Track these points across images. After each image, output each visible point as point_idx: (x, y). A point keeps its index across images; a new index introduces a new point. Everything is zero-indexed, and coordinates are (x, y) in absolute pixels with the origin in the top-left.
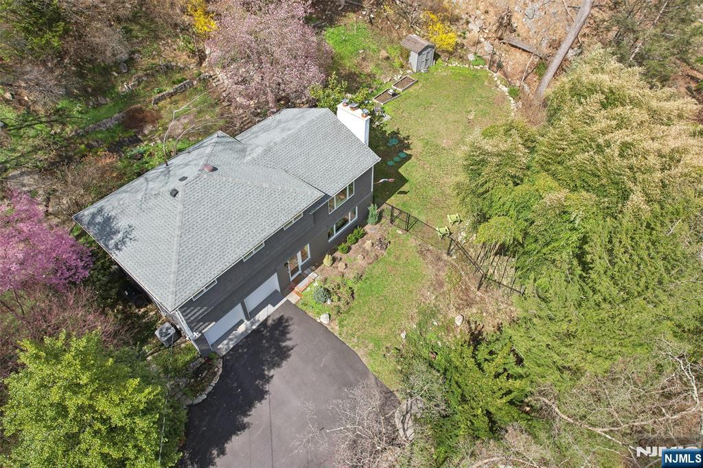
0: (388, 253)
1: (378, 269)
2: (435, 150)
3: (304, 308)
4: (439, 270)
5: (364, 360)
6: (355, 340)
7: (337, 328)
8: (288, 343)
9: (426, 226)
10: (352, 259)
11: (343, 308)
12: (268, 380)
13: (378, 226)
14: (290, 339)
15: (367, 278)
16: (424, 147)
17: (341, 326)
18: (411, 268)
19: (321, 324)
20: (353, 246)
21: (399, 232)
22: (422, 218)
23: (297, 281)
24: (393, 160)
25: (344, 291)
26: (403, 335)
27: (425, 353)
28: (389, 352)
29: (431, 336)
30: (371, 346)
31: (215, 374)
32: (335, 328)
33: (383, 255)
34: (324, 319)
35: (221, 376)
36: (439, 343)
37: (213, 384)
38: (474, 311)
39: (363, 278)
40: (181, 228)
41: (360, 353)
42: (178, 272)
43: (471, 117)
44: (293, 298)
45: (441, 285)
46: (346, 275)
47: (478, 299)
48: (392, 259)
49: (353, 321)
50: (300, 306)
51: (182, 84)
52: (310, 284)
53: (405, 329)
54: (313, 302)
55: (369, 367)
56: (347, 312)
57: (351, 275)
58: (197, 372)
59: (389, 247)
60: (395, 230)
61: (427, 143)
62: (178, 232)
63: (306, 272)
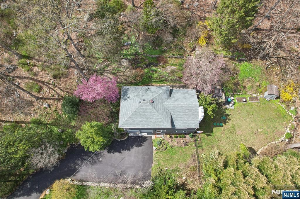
0: (185, 148)
1: (177, 149)
2: (233, 131)
3: (153, 142)
4: (191, 164)
5: (153, 165)
6: (156, 159)
7: (155, 153)
8: (143, 144)
9: (202, 151)
10: (175, 141)
11: (161, 150)
12: (132, 148)
13: (191, 138)
14: (144, 144)
15: (173, 149)
16: (231, 128)
17: (156, 153)
18: (185, 156)
19: (153, 148)
20: (179, 138)
21: (194, 145)
22: (204, 147)
23: (158, 134)
24: (217, 124)
25: (165, 146)
26: (166, 169)
27: (167, 177)
28: (159, 168)
29: (173, 175)
30: (157, 164)
31: (125, 138)
32: (155, 152)
33: (183, 147)
34: (154, 148)
35: (125, 139)
36: (174, 178)
37: (123, 139)
38: (191, 180)
39: (172, 148)
40: (134, 112)
41: (154, 162)
42: (126, 121)
43: (259, 131)
44: (153, 137)
45: (188, 167)
46: (169, 143)
47: (195, 178)
48: (184, 150)
49: (160, 155)
50: (153, 141)
51: (180, 56)
52: (160, 138)
53: (168, 168)
54: (156, 142)
55: (152, 167)
56: (161, 152)
57: (170, 144)
58: (122, 134)
59: (187, 146)
60: (193, 144)
61: (233, 127)
62: (133, 112)
63: (162, 134)
